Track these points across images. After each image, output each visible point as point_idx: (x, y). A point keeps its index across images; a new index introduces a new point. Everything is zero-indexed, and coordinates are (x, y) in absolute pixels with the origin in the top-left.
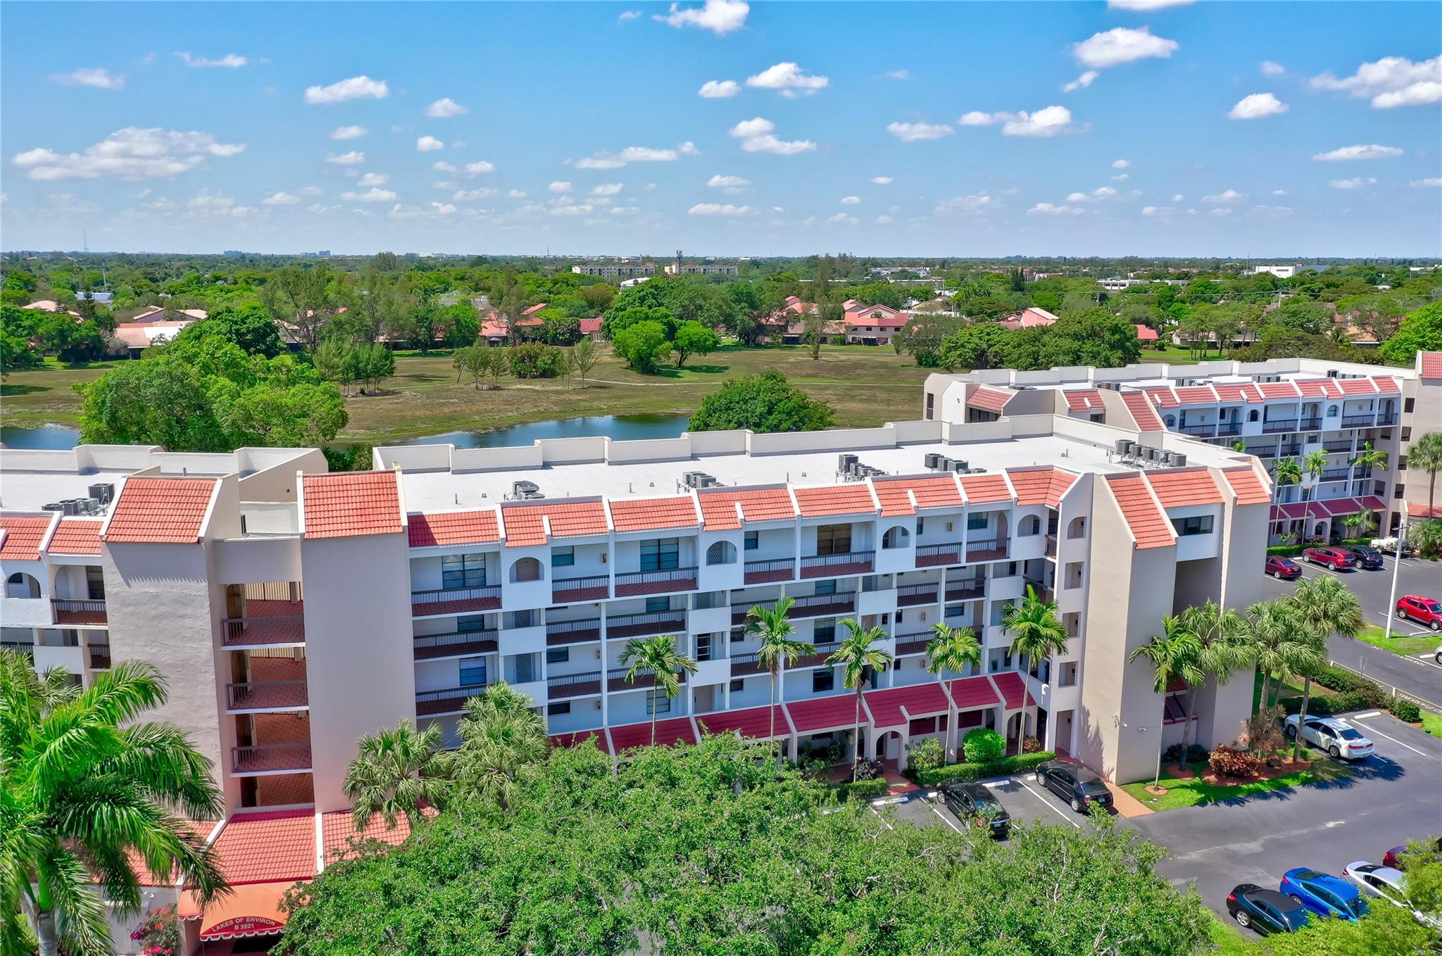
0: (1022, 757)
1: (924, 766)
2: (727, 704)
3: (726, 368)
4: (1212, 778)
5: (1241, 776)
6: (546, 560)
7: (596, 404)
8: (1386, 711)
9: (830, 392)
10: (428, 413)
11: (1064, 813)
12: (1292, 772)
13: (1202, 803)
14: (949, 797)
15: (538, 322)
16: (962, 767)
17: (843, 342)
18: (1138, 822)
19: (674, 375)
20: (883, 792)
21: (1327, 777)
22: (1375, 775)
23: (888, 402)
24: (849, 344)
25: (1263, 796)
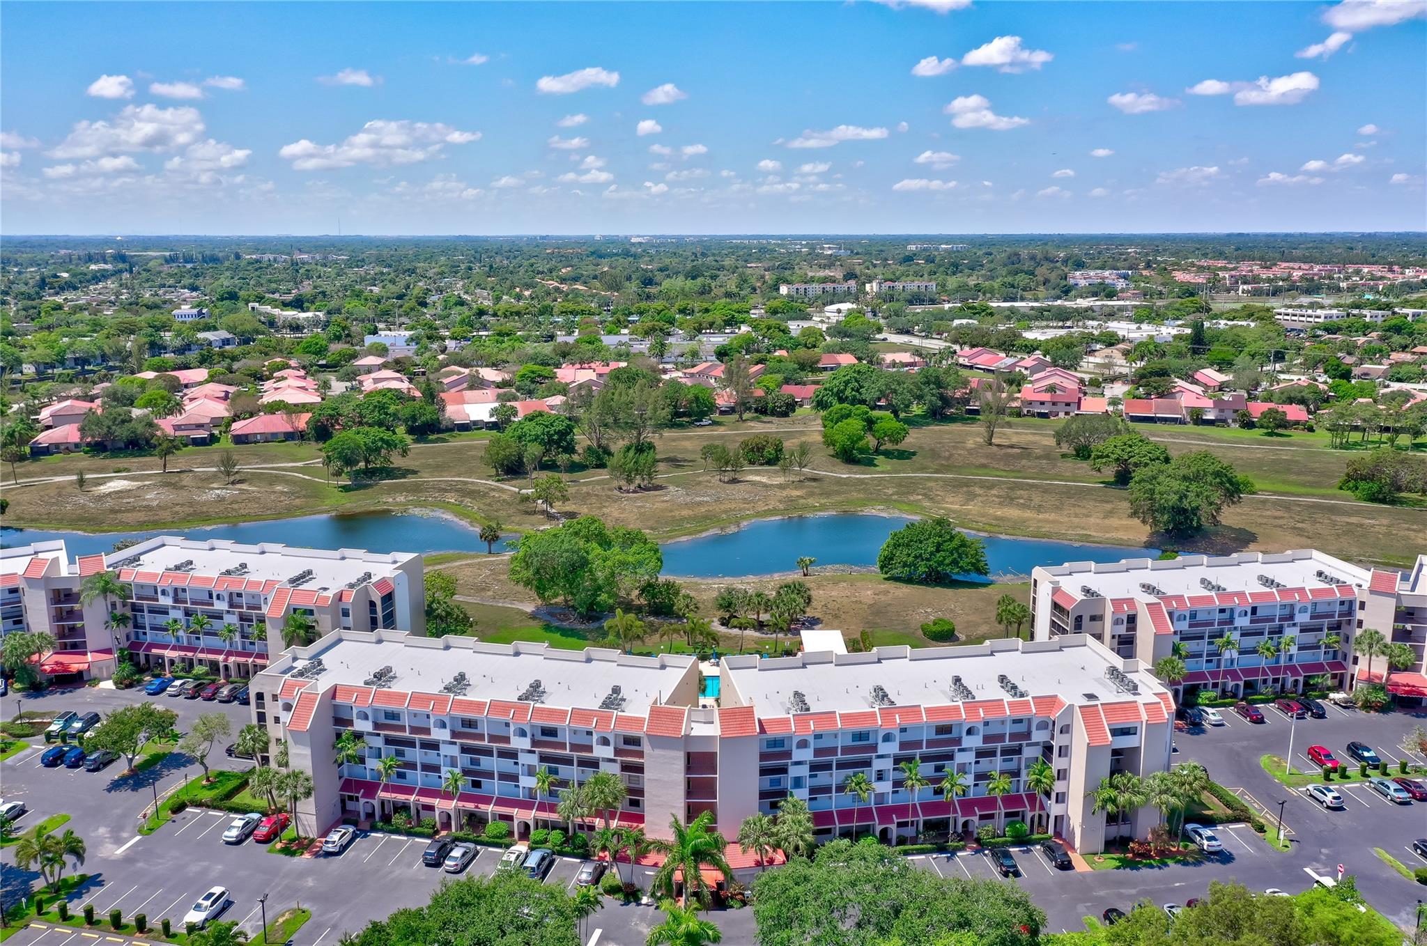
0: (1035, 836)
1: (983, 836)
2: (890, 802)
3: (914, 454)
4: (1131, 855)
5: (1146, 855)
6: (811, 740)
7: (810, 501)
8: (1249, 825)
9: (994, 492)
10: (691, 513)
11: (1049, 868)
12: (1172, 855)
13: (1118, 868)
14: (993, 855)
15: (759, 393)
16: (1004, 839)
17: (1019, 415)
18: (1083, 875)
19: (870, 463)
20: (963, 849)
21: (1190, 860)
22: (1218, 861)
23: (1039, 509)
24: (1025, 415)
25: (1151, 866)
